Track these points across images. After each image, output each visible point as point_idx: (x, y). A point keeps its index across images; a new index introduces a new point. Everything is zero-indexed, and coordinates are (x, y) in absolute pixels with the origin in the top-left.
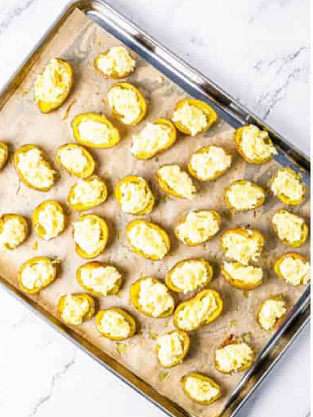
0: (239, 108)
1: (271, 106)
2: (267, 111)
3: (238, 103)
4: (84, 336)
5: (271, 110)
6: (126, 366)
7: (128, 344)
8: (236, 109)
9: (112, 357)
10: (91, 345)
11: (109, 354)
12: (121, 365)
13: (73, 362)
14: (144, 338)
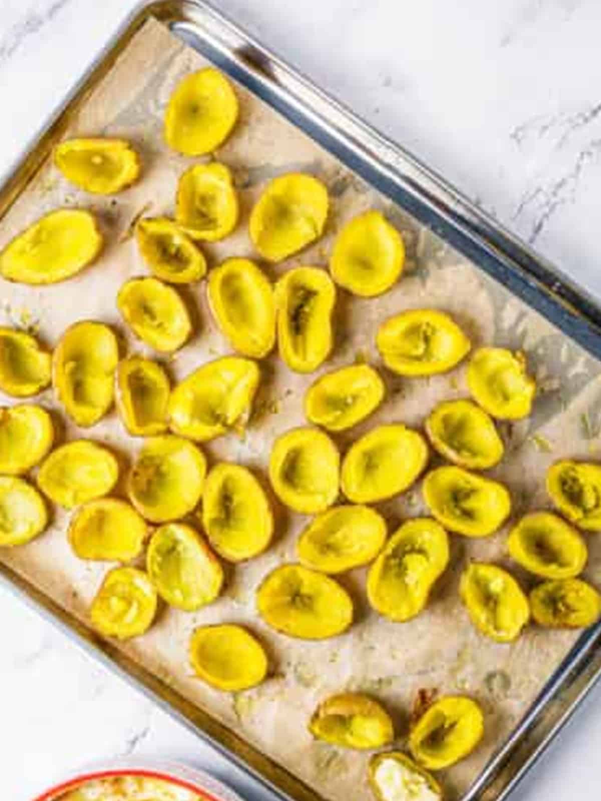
0: (482, 220)
1: (546, 216)
2: (537, 223)
3: (479, 208)
4: (168, 681)
5: (545, 223)
6: (251, 741)
7: (255, 697)
8: (475, 220)
9: (224, 722)
10: (182, 699)
11: (216, 716)
12: (240, 739)
13: (144, 734)
14: (287, 684)
